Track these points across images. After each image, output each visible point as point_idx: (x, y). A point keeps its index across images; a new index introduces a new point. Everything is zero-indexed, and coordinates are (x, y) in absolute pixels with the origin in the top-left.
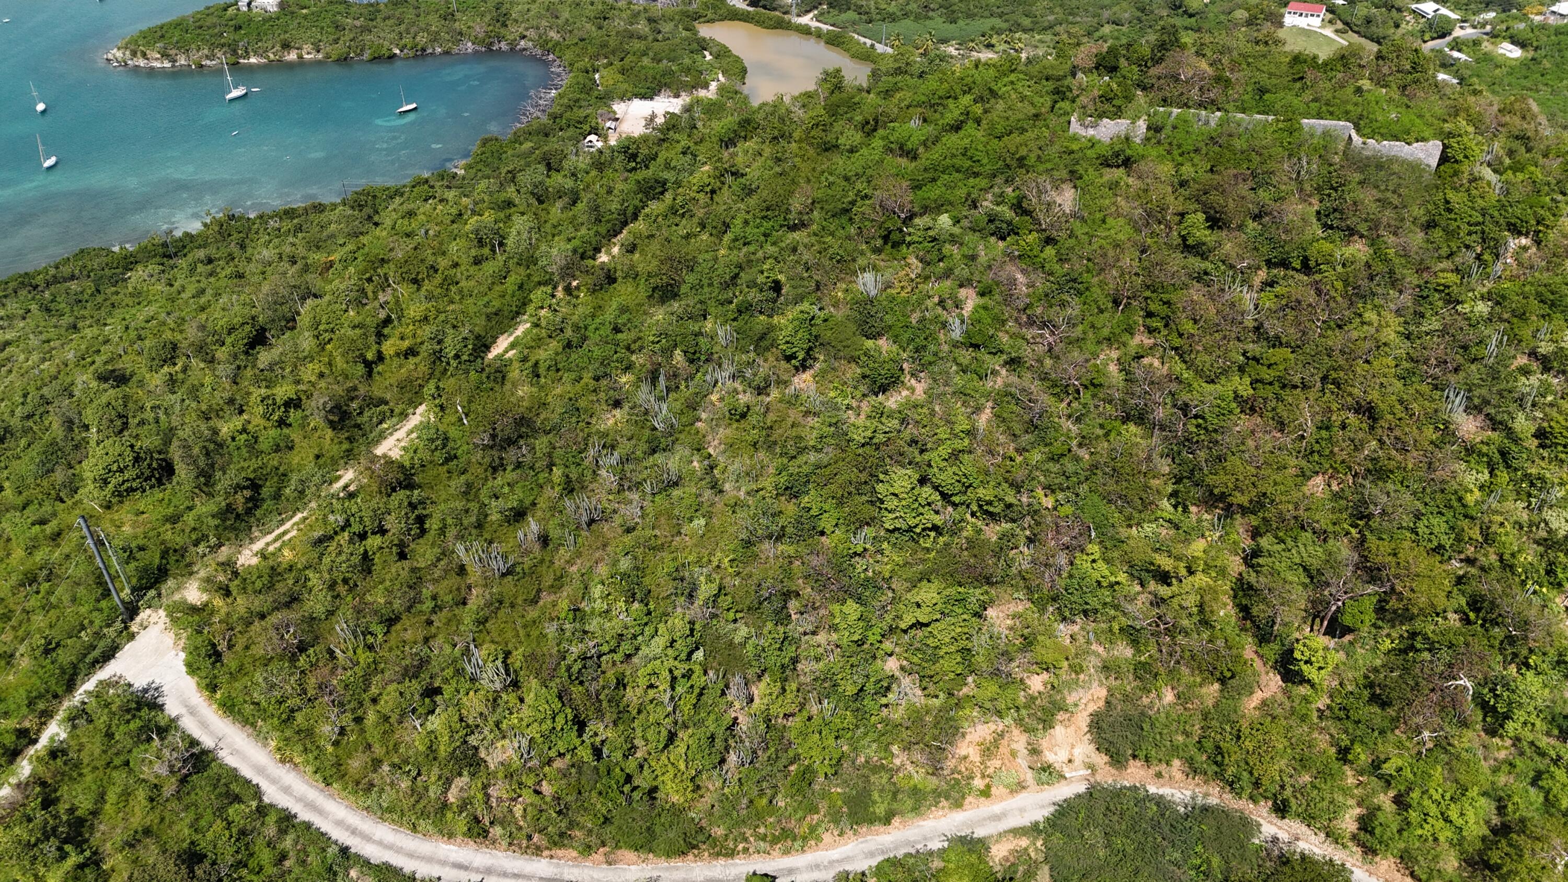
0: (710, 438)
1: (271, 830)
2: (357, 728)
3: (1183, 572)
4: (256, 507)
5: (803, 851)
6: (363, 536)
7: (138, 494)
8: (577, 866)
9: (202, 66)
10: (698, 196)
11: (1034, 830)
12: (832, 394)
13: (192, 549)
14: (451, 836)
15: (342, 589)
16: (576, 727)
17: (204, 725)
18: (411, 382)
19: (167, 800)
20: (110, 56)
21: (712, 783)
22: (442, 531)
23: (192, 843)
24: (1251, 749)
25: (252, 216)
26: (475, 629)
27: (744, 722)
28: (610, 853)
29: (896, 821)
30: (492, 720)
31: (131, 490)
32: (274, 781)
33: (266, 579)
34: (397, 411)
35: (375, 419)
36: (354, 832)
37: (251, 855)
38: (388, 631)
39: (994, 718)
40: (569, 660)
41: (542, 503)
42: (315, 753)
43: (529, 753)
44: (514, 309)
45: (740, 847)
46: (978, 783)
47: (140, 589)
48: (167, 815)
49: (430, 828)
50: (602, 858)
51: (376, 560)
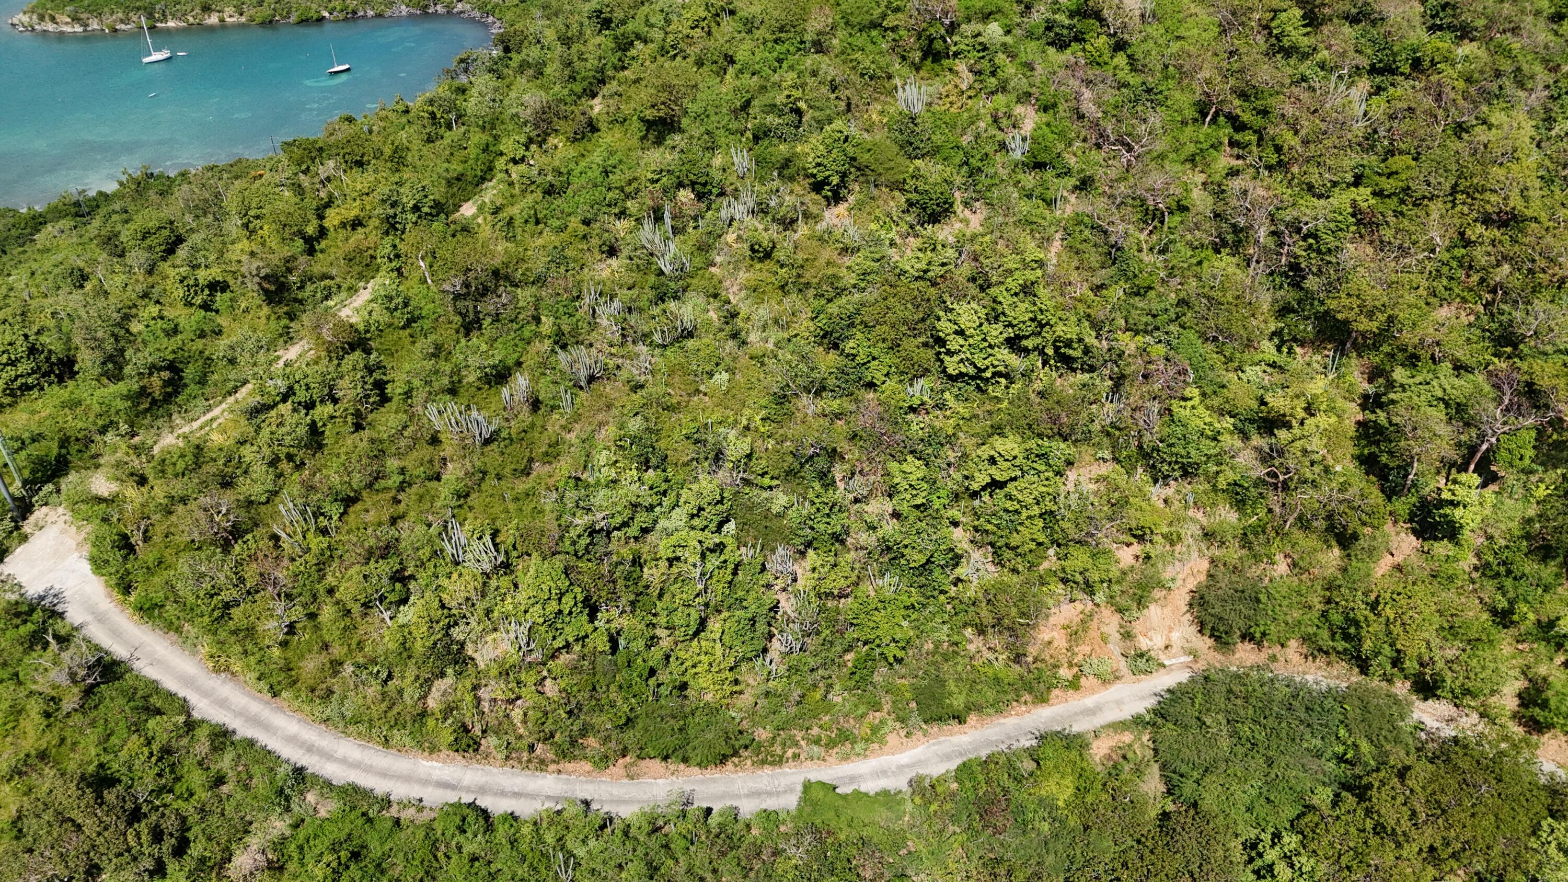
0: (727, 284)
1: (202, 747)
2: (310, 624)
3: (1301, 414)
4: (176, 393)
5: (866, 756)
6: (310, 406)
7: (35, 393)
8: (592, 782)
9: (116, 30)
10: (692, 33)
11: (1138, 721)
12: (873, 226)
13: (97, 438)
14: (433, 750)
15: (285, 466)
16: (587, 611)
17: (116, 633)
18: (361, 252)
19: (68, 715)
20: (15, 21)
21: (752, 679)
22: (408, 394)
23: (101, 766)
24: (1392, 617)
25: (172, 175)
26: (454, 503)
27: (787, 605)
28: (632, 764)
29: (972, 719)
30: (481, 606)
31: (27, 388)
32: (205, 694)
33: (189, 458)
34: (345, 286)
35: (319, 295)
36: (310, 749)
37: (178, 779)
38: (345, 513)
39: (1080, 595)
40: (573, 534)
41: (530, 361)
42: (258, 656)
43: (528, 644)
44: (479, 173)
45: (790, 753)
46: (1065, 673)
47: (34, 482)
48: (68, 733)
49: (407, 740)
50: (622, 772)
51: (327, 433)
